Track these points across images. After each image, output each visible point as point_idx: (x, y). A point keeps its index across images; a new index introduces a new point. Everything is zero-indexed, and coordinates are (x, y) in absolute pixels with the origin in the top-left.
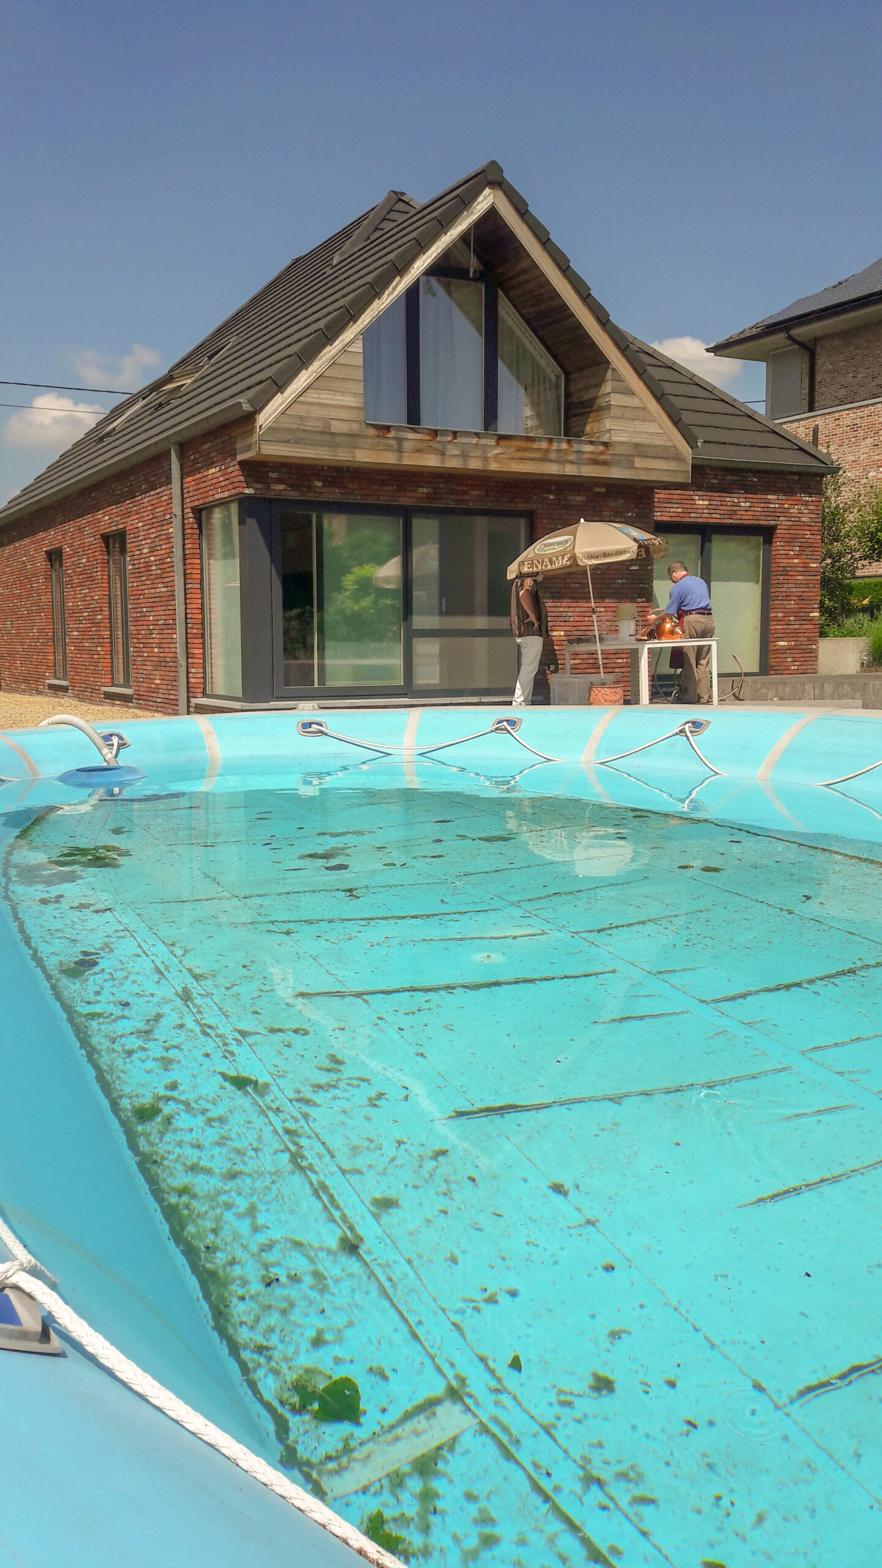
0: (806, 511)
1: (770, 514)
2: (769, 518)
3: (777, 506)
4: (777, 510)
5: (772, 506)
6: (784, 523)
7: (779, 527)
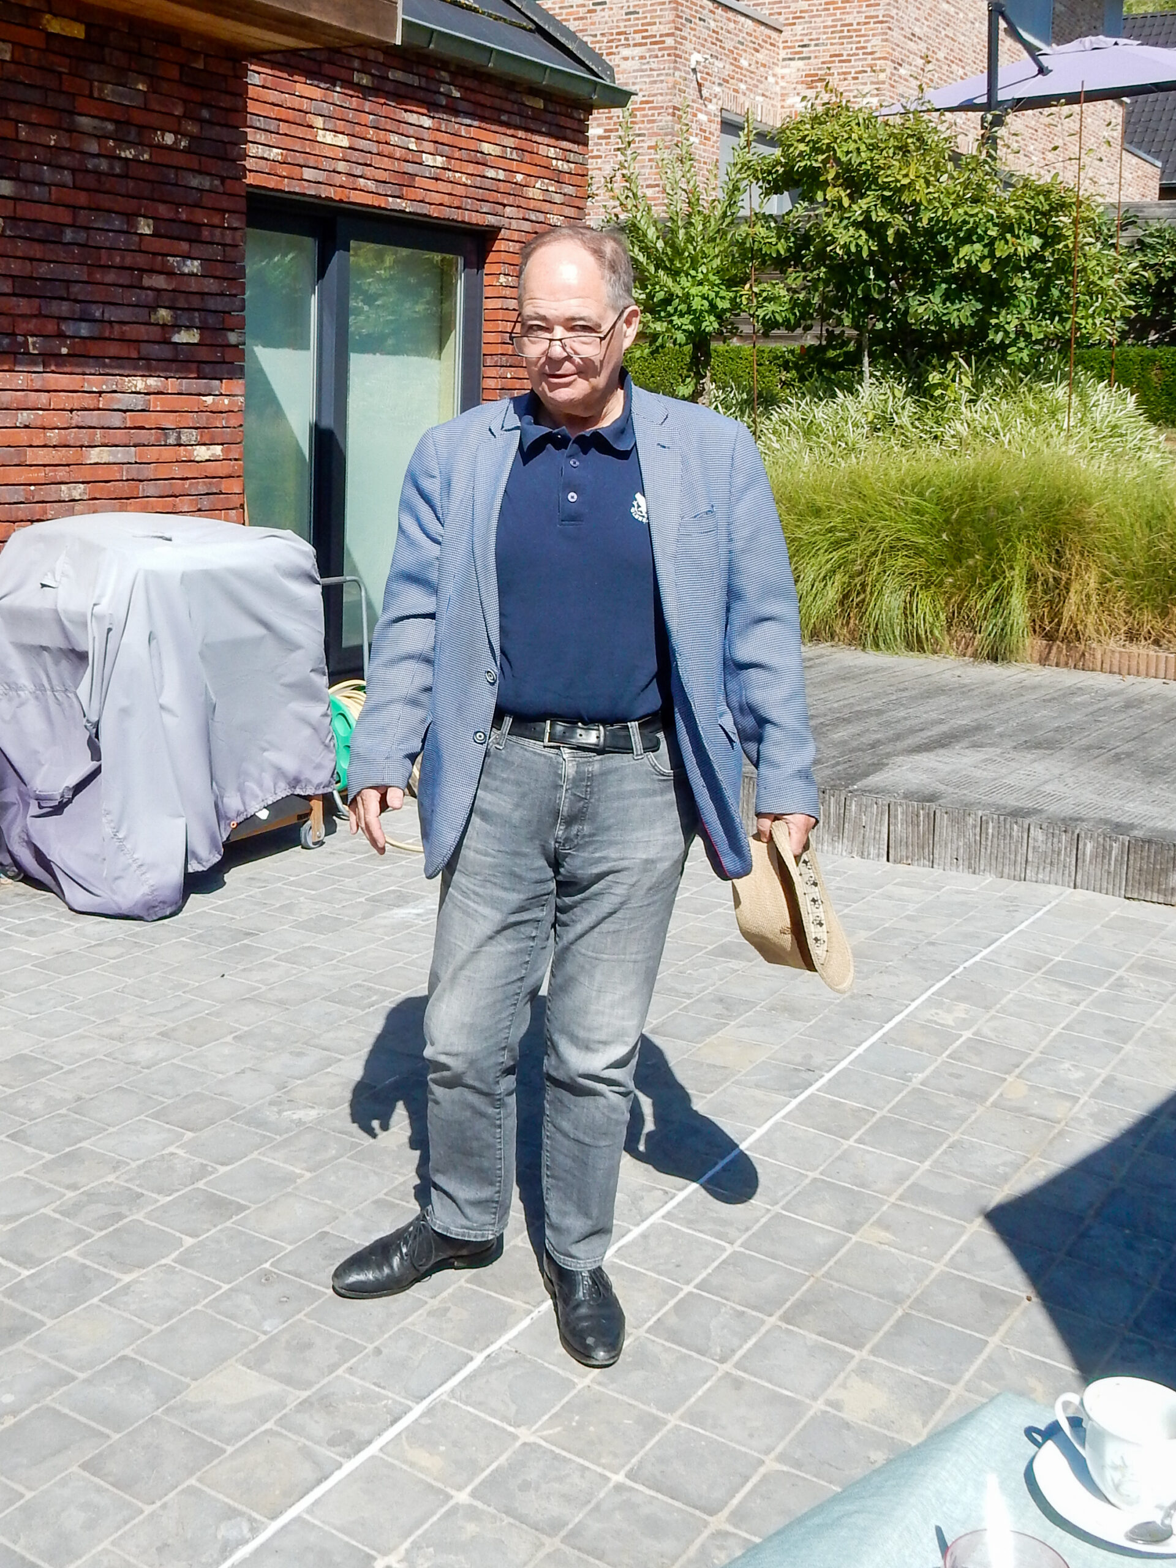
0: (558, 198)
1: (486, 195)
2: (486, 207)
3: (501, 175)
4: (502, 187)
5: (491, 173)
6: (514, 224)
7: (503, 233)
